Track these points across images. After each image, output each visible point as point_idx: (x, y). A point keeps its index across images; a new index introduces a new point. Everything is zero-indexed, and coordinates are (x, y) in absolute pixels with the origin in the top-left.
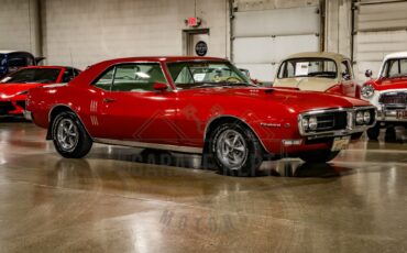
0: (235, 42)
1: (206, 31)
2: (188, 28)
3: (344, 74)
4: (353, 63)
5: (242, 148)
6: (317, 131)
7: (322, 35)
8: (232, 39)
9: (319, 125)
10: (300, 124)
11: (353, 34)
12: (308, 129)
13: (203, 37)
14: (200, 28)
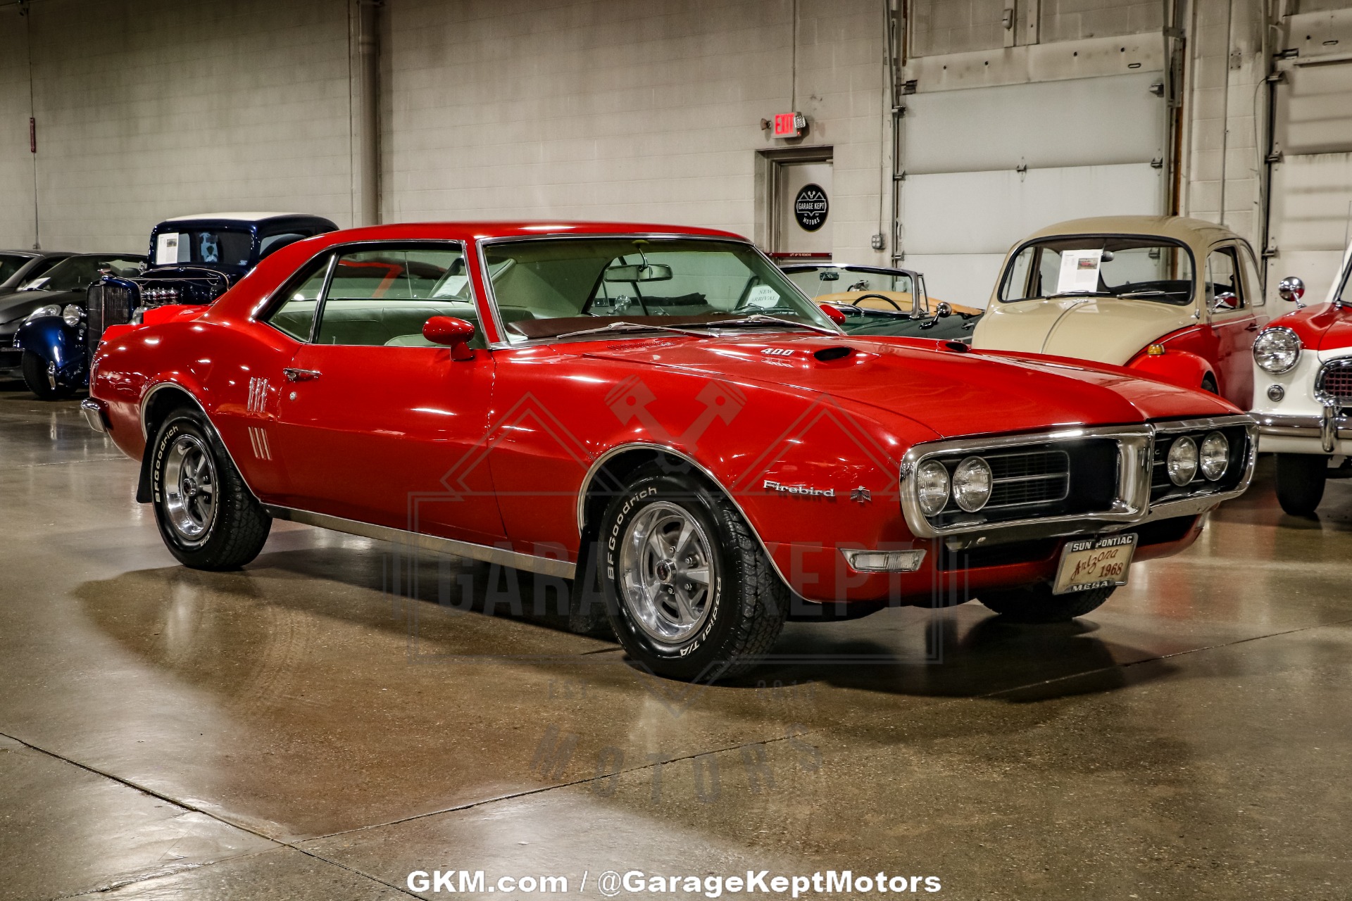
0: (907, 186)
1: (824, 154)
2: (771, 145)
3: (1219, 289)
4: (1268, 254)
5: (704, 574)
6: (992, 517)
7: (1172, 166)
8: (896, 180)
9: (998, 493)
10: (907, 490)
11: (1271, 160)
12: (950, 511)
13: (816, 173)
14: (805, 143)
